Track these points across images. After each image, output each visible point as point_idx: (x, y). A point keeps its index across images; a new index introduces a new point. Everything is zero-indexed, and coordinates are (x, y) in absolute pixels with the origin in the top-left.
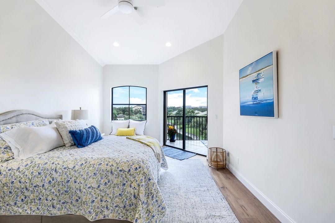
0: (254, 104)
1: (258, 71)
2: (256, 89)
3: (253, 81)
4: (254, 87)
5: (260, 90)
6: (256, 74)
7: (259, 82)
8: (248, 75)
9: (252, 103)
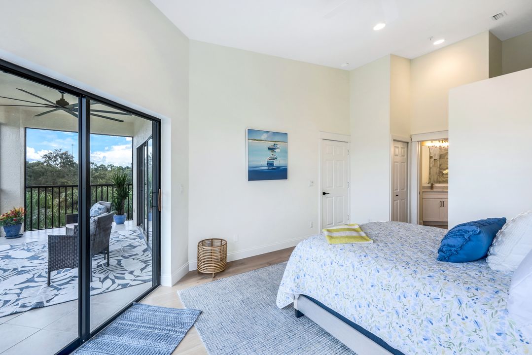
0: (268, 169)
1: (275, 142)
2: (271, 156)
3: (269, 149)
4: (270, 154)
5: (276, 158)
6: (272, 144)
7: (275, 152)
8: (261, 140)
9: (267, 168)
